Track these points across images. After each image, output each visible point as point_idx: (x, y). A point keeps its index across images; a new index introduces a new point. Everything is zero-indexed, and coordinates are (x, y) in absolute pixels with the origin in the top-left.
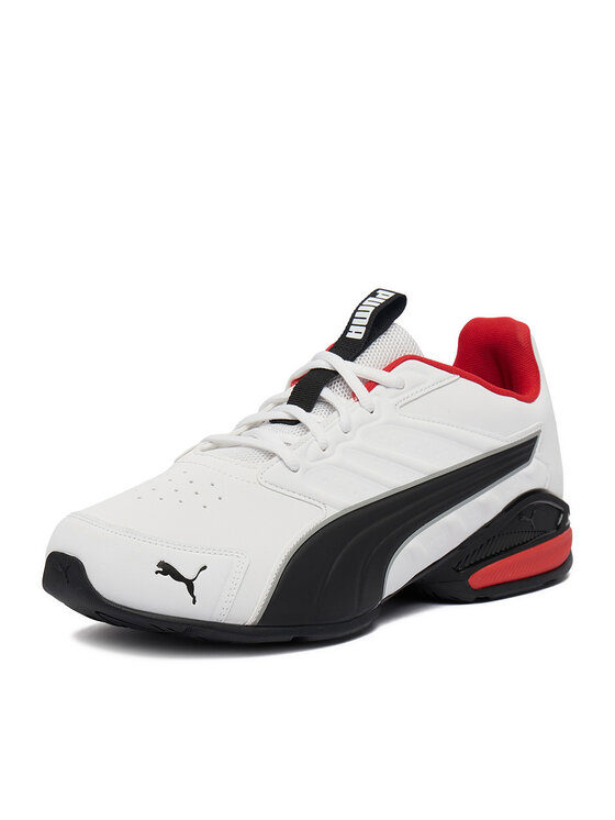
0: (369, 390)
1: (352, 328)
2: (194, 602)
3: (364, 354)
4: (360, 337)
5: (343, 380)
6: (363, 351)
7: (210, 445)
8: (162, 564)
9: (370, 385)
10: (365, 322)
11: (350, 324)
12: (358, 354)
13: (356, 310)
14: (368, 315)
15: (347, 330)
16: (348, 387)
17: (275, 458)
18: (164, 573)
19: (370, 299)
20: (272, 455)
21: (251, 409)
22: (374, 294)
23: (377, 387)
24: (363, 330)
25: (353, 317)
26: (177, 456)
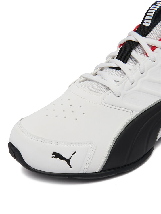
0: (153, 51)
1: (145, 21)
2: (71, 167)
3: (150, 33)
4: (148, 25)
5: (141, 46)
6: (150, 32)
7: (83, 79)
8: (54, 153)
9: (153, 48)
10: (151, 18)
11: (144, 19)
12: (148, 33)
13: (147, 12)
14: (152, 15)
15: (143, 22)
16: (143, 49)
17: (110, 91)
18: (56, 157)
19: (154, 6)
20: (108, 89)
21: (102, 60)
22: (155, 4)
23: (157, 49)
24: (150, 21)
25: (146, 15)
26: (69, 85)
